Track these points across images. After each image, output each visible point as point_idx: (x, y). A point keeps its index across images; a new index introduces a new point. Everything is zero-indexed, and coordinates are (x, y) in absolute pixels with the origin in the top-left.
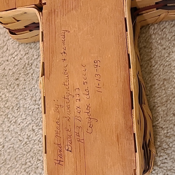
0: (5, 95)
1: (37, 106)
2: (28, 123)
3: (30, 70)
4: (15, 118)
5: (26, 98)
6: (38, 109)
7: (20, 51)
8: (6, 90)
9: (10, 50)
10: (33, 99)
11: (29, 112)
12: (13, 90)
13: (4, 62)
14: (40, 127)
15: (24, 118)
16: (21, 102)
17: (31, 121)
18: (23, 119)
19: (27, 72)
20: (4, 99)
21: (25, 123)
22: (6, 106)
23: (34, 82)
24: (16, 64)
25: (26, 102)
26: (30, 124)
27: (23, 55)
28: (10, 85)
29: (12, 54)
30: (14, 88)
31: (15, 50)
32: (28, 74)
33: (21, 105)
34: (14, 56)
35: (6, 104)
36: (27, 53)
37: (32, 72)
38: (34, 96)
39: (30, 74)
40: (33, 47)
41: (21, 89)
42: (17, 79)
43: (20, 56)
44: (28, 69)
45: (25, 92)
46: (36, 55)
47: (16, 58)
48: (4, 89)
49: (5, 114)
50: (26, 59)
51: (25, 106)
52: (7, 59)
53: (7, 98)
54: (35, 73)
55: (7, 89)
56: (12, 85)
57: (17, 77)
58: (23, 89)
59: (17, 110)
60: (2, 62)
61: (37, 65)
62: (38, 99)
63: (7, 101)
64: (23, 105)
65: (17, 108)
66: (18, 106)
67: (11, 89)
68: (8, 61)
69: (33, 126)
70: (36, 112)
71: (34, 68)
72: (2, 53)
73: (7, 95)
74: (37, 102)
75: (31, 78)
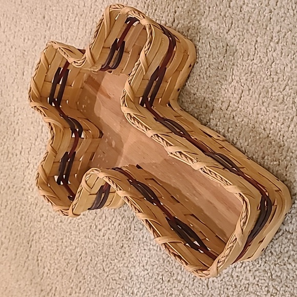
0: (117, 266)
1: (146, 272)
2: (143, 291)
3: (130, 234)
4: (131, 288)
5: (135, 265)
6: (148, 275)
7: (117, 216)
8: (116, 261)
9: (108, 218)
10: (141, 265)
11: (141, 279)
12: (122, 259)
13: (106, 231)
14: (155, 294)
15: (139, 286)
16: (132, 270)
17: (145, 289)
18: (139, 288)
19: (129, 238)
20: (117, 271)
21: (140, 292)
22: (121, 277)
23: (136, 247)
24: (117, 230)
25: (136, 270)
26: (145, 291)
27: (121, 220)
28: (118, 255)
29: (111, 222)
30: (122, 257)
31: (112, 217)
32: (130, 239)
33: (133, 274)
34: (113, 223)
35: (120, 275)
36: (124, 217)
37: (133, 236)
38: (141, 262)
39: (132, 239)
40: (126, 209)
41: (128, 256)
42: (122, 246)
43: (118, 222)
44: (128, 234)
45: (133, 259)
46: (132, 217)
47: (115, 224)
48: (114, 260)
49: (121, 286)
50: (124, 224)
51: (136, 274)
52: (108, 227)
53: (119, 269)
54: (135, 236)
55: (117, 259)
56: (119, 254)
57: (121, 245)
58: (129, 256)
59: (131, 279)
60: (105, 232)
61: (135, 227)
62: (145, 264)
63: (121, 272)
64: (135, 273)
65: (130, 278)
66: (130, 276)
67: (119, 259)
68: (109, 229)
69: (148, 294)
70: (147, 278)
71: (133, 232)
72: (103, 222)
73: (118, 266)
74: (145, 267)
75: (133, 242)
